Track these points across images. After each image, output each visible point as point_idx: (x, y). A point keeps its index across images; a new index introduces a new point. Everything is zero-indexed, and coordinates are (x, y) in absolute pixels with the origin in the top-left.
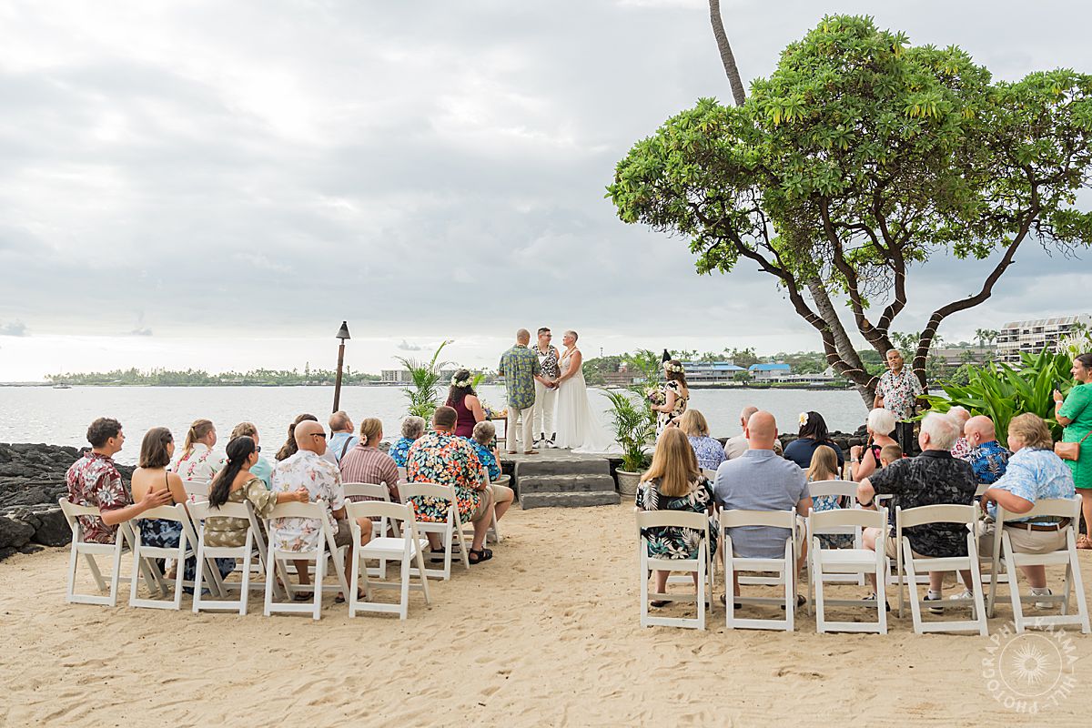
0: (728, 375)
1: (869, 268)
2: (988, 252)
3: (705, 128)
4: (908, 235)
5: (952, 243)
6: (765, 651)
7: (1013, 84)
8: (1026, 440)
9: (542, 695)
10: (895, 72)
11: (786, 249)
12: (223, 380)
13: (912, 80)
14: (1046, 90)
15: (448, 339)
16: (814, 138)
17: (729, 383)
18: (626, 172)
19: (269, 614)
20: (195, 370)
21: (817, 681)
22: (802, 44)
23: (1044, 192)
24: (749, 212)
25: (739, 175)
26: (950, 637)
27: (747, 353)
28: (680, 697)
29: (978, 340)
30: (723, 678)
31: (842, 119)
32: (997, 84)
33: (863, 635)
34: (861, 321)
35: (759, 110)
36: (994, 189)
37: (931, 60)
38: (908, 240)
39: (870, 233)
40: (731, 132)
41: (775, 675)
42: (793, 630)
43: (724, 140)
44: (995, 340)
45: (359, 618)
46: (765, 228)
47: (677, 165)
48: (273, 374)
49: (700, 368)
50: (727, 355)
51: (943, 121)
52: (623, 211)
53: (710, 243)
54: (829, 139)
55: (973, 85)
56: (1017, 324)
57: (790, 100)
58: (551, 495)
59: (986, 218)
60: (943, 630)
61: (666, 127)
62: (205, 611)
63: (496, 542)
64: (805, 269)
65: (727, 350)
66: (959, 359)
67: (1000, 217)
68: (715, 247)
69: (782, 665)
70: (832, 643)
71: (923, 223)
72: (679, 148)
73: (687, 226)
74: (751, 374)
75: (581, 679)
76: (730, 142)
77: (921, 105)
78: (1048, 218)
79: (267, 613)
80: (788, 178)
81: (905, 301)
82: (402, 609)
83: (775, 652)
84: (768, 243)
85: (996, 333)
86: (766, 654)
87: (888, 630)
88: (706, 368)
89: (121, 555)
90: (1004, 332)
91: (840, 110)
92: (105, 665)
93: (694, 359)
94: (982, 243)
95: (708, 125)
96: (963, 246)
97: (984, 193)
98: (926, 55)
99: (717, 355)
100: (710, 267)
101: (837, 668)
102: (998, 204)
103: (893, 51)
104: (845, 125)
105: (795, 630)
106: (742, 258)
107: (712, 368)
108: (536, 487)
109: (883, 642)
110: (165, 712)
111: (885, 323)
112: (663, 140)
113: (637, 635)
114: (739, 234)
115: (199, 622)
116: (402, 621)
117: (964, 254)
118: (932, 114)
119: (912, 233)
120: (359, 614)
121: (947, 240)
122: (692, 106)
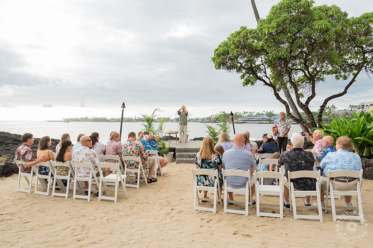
0: (264, 119)
1: (304, 84)
2: (347, 78)
3: (242, 36)
4: (318, 72)
5: (334, 75)
6: (234, 223)
7: (357, 18)
8: (343, 146)
9: (144, 237)
10: (310, 14)
11: (274, 78)
12: (111, 120)
13: (317, 17)
14: (369, 19)
15: (158, 108)
16: (280, 38)
17: (265, 122)
18: (217, 52)
19: (74, 199)
20: (103, 117)
21: (248, 238)
22: (277, 6)
23: (368, 56)
24: (260, 65)
25: (255, 52)
26: (307, 221)
27: (271, 112)
28: (193, 241)
29: (350, 109)
30: (213, 234)
31: (290, 31)
32: (351, 18)
33: (273, 218)
34: (298, 101)
35: (261, 29)
36: (350, 55)
37: (325, 10)
38: (318, 74)
39: (304, 71)
40: (252, 37)
41: (233, 234)
42: (248, 215)
43: (250, 40)
44: (356, 108)
45: (101, 201)
46: (265, 71)
47: (233, 49)
48: (126, 119)
49: (255, 117)
50: (264, 113)
51: (327, 30)
52: (216, 66)
53: (247, 76)
54: (285, 38)
55: (341, 18)
56: (364, 103)
57: (271, 25)
58: (186, 159)
59: (346, 66)
60: (305, 218)
61: (230, 37)
62: (56, 196)
63: (161, 175)
64: (281, 84)
65: (264, 111)
66: (343, 115)
67: (352, 65)
68: (248, 77)
69: (237, 230)
70: (260, 221)
71: (324, 68)
72: (233, 44)
73: (239, 70)
74: (272, 119)
75: (162, 231)
76: (252, 41)
77: (318, 25)
78: (370, 65)
79: (74, 198)
80: (271, 52)
81: (315, 95)
82: (115, 199)
83: (237, 224)
84: (266, 76)
85: (356, 106)
86: (234, 224)
87: (283, 217)
88: (257, 117)
89: (32, 177)
90: (359, 106)
91: (289, 28)
92: (13, 215)
93: (254, 114)
94: (345, 75)
95: (243, 35)
96: (338, 76)
97: (346, 57)
98: (323, 8)
99: (261, 113)
100: (247, 84)
101: (258, 233)
102: (351, 61)
103: (309, 6)
104: (291, 33)
105: (249, 215)
106: (258, 81)
107: (260, 117)
108: (181, 156)
109: (280, 222)
110: (17, 235)
111: (307, 102)
112: (229, 41)
113: (191, 213)
114: (257, 73)
115: (51, 200)
116: (115, 203)
117: (338, 79)
118: (323, 28)
119: (319, 71)
120: (102, 200)
121: (332, 74)
122: (239, 29)
